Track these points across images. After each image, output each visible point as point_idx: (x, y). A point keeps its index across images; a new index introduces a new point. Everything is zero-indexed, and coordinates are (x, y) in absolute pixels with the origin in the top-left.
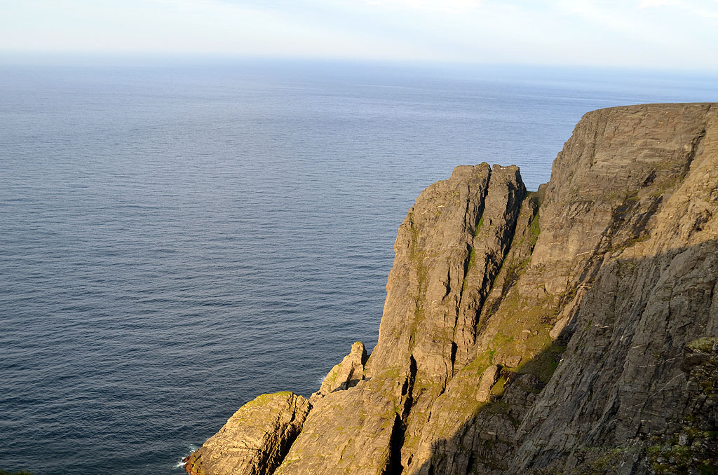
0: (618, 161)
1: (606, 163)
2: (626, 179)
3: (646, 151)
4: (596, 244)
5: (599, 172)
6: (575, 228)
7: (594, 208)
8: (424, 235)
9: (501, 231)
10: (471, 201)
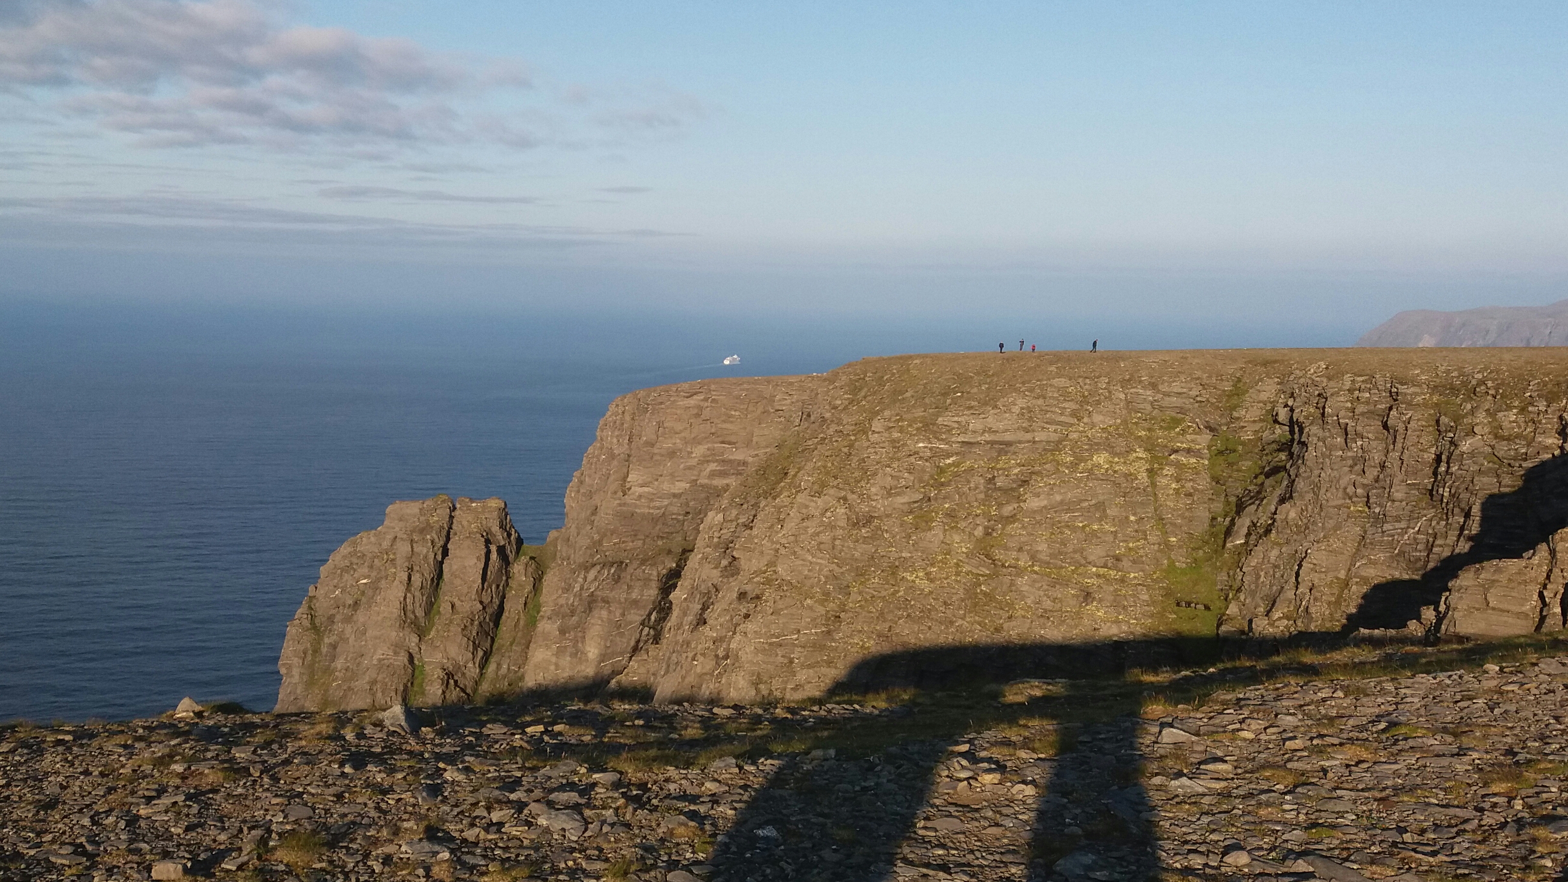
0: (666, 487)
1: (646, 489)
2: (681, 517)
3: (713, 466)
4: (633, 643)
5: (636, 506)
6: (596, 613)
7: (626, 576)
8: (333, 638)
9: (472, 624)
10: (416, 568)
